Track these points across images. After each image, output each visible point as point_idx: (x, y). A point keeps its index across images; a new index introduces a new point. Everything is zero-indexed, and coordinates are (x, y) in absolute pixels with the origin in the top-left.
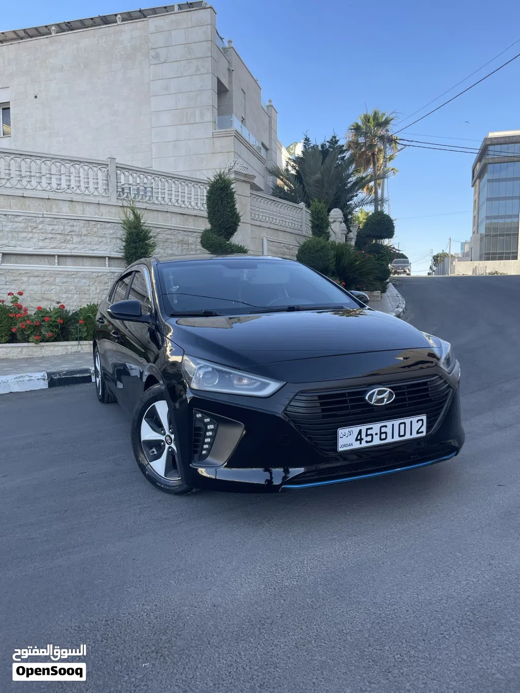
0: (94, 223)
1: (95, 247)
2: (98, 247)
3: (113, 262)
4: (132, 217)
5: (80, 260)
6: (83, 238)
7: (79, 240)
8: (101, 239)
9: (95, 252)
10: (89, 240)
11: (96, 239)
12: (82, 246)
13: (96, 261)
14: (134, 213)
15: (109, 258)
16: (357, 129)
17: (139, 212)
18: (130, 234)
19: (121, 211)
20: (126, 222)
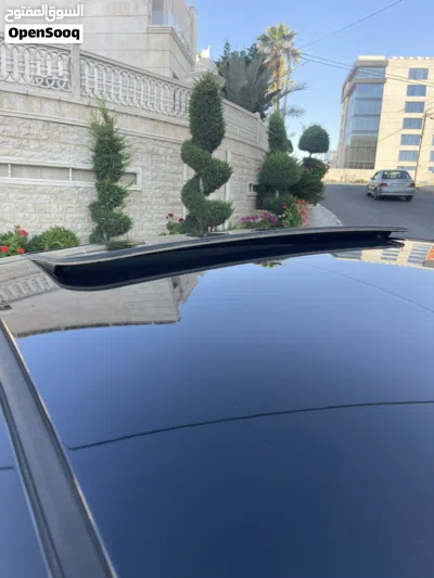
0: (55, 125)
1: (56, 156)
2: (60, 156)
3: (76, 174)
4: (101, 121)
5: (38, 171)
6: (42, 143)
7: (37, 145)
8: (64, 146)
9: (58, 161)
10: (49, 146)
11: (58, 146)
12: (41, 153)
13: (57, 173)
14: (106, 117)
15: (73, 169)
17: (110, 114)
18: (100, 142)
19: (87, 112)
20: (94, 126)
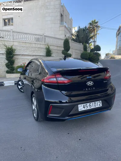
4: (47, 47)
7: (36, 52)
10: (38, 52)
11: (40, 52)
14: (48, 46)
16: (90, 24)
17: (49, 46)
18: (47, 51)
19: (45, 46)
20: (46, 48)
